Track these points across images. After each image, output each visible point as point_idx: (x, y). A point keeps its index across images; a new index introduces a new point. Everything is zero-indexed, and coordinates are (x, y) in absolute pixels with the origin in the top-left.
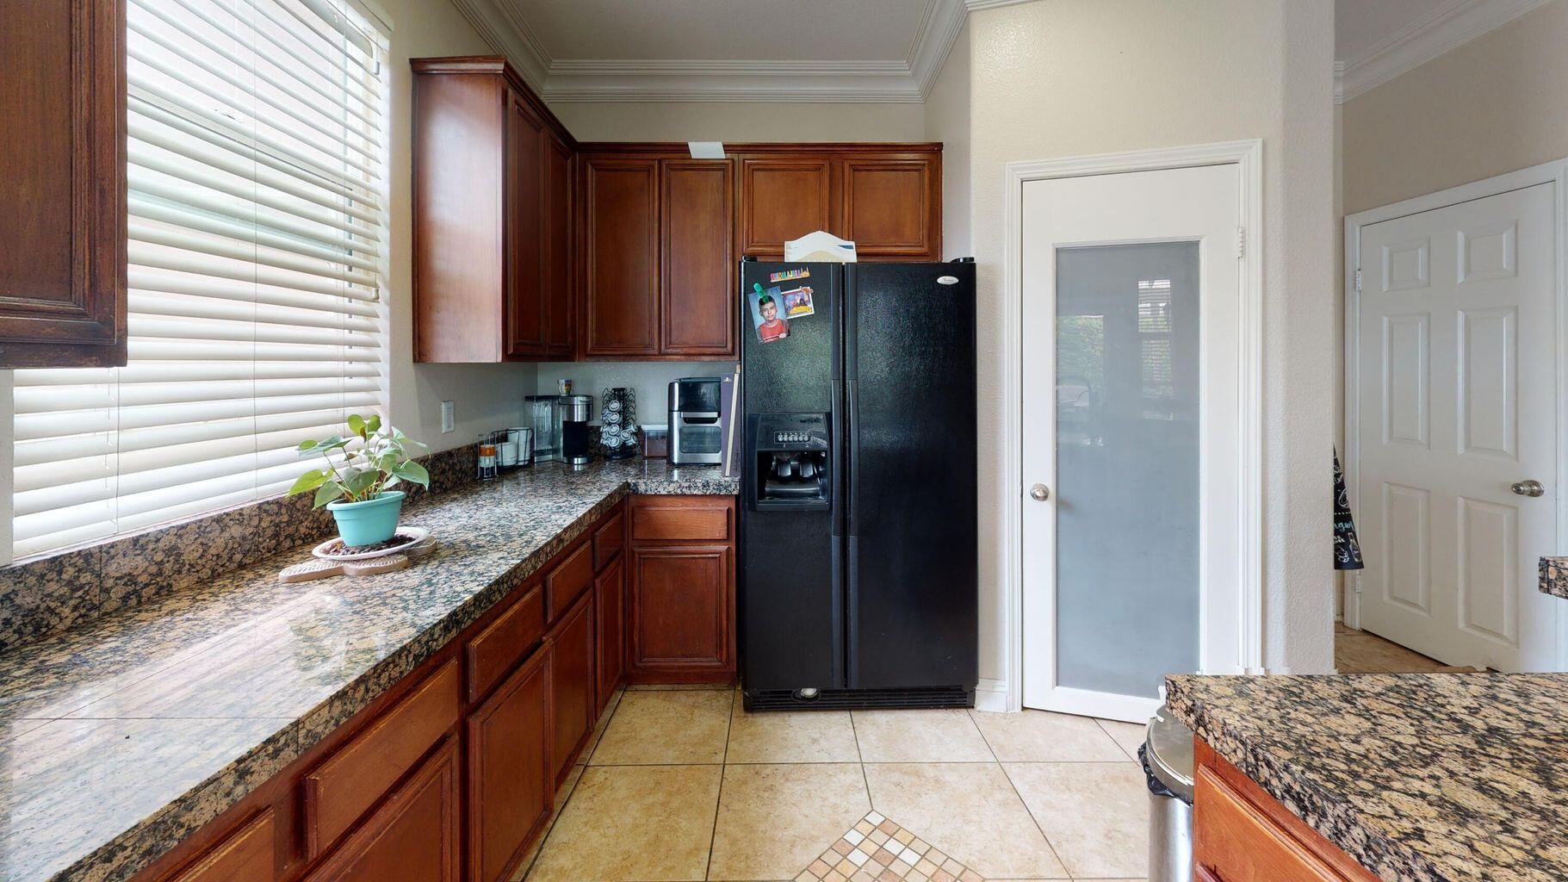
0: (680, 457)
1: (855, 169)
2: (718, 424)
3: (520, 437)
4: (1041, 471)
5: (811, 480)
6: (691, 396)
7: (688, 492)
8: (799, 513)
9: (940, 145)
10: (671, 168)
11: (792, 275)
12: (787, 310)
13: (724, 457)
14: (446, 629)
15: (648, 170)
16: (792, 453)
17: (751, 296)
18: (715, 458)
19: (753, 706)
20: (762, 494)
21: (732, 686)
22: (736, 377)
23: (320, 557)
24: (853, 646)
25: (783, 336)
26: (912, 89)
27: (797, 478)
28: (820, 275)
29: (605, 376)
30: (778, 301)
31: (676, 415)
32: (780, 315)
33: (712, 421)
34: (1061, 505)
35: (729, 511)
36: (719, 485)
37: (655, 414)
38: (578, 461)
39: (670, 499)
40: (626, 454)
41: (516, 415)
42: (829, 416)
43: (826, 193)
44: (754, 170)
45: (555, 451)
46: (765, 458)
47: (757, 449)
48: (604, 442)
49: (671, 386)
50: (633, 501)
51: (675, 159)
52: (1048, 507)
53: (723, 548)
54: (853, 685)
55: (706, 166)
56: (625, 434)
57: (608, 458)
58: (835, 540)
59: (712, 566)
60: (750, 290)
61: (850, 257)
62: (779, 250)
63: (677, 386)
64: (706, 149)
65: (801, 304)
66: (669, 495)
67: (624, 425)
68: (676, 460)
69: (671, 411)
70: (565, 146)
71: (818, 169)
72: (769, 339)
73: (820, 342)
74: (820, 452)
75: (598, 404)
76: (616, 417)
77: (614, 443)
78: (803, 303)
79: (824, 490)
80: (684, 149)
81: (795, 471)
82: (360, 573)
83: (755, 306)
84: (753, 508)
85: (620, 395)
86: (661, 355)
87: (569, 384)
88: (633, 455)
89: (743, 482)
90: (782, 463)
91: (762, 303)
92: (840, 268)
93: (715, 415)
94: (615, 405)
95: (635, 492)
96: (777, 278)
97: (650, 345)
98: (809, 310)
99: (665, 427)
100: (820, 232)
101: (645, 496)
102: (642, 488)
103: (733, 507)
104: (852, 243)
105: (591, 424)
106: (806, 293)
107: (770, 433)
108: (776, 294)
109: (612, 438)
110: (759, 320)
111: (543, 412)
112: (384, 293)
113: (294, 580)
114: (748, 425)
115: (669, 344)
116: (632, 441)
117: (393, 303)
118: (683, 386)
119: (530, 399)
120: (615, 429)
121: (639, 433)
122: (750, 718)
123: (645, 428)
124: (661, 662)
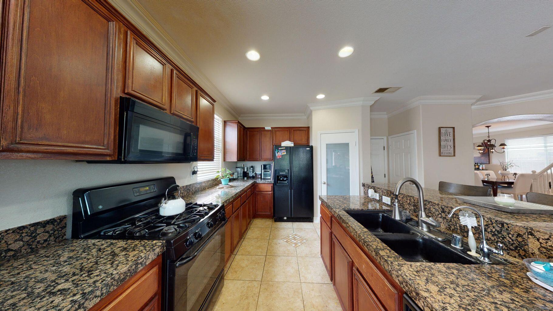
0: (263, 178)
1: (294, 131)
2: (270, 172)
3: (236, 174)
4: (324, 179)
5: (285, 181)
6: (265, 167)
7: (265, 183)
8: (284, 186)
9: (309, 127)
10: (262, 131)
11: (282, 148)
12: (281, 153)
13: (271, 177)
14: (240, 192)
15: (258, 131)
16: (282, 176)
17: (276, 151)
18: (269, 178)
19: (276, 221)
20: (277, 183)
21: (272, 218)
22: (273, 164)
23: (220, 186)
24: (292, 209)
25: (281, 157)
26: (305, 117)
27: (283, 180)
28: (287, 148)
29: (249, 164)
30: (280, 152)
31: (262, 170)
32: (280, 154)
33: (269, 171)
34: (328, 185)
35: (272, 186)
36: (270, 181)
37: (258, 171)
38: (245, 178)
39: (262, 184)
40: (253, 177)
41: (235, 170)
42: (288, 170)
43: (289, 134)
44: (276, 131)
45: (241, 177)
46: (278, 176)
47: (277, 175)
48: (249, 175)
49: (262, 165)
50: (256, 184)
51: (263, 130)
52: (325, 185)
53: (271, 192)
54: (292, 216)
55: (268, 131)
56: (253, 174)
57: (250, 178)
58: (289, 190)
59: (269, 195)
60: (275, 150)
61: (292, 145)
62: (280, 145)
63: (263, 165)
64: (268, 128)
65: (284, 153)
66: (262, 183)
67: (253, 172)
68: (262, 178)
69: (262, 169)
70: (245, 128)
71: (288, 131)
72: (279, 158)
73: (287, 158)
74: (287, 176)
75: (249, 169)
76: (252, 171)
77: (251, 175)
78: (284, 152)
79: (288, 182)
80: (264, 128)
81: (283, 179)
82: (226, 188)
83: (276, 153)
84: (276, 185)
85: (252, 167)
86: (260, 160)
87: (244, 165)
88: (255, 178)
89: (274, 181)
90: (281, 178)
91: (277, 152)
92: (290, 147)
93: (269, 170)
94: (252, 169)
95: (256, 183)
96: (280, 149)
97: (258, 159)
98: (285, 153)
99: (261, 173)
100: (287, 141)
101: (258, 183)
102: (257, 182)
103: (273, 185)
104: (293, 143)
105: (247, 172)
106: (285, 151)
107: (279, 172)
108: (279, 151)
109: (251, 174)
110: (277, 155)
111: (239, 170)
112: (221, 152)
113: (219, 188)
114: (275, 171)
115: (261, 158)
116: (254, 175)
117: (222, 153)
118: (264, 165)
119: (237, 167)
120: (252, 173)
121: (256, 174)
122: (276, 222)
123: (257, 173)
124: (260, 213)
